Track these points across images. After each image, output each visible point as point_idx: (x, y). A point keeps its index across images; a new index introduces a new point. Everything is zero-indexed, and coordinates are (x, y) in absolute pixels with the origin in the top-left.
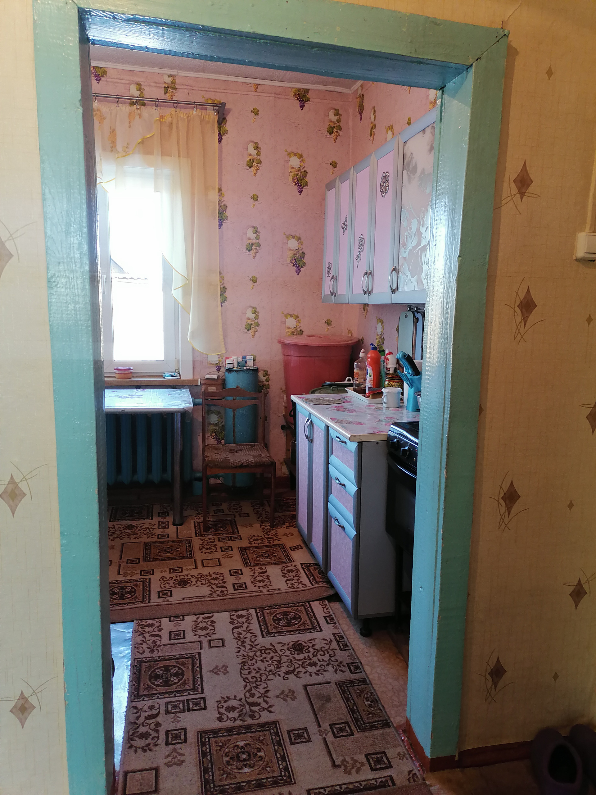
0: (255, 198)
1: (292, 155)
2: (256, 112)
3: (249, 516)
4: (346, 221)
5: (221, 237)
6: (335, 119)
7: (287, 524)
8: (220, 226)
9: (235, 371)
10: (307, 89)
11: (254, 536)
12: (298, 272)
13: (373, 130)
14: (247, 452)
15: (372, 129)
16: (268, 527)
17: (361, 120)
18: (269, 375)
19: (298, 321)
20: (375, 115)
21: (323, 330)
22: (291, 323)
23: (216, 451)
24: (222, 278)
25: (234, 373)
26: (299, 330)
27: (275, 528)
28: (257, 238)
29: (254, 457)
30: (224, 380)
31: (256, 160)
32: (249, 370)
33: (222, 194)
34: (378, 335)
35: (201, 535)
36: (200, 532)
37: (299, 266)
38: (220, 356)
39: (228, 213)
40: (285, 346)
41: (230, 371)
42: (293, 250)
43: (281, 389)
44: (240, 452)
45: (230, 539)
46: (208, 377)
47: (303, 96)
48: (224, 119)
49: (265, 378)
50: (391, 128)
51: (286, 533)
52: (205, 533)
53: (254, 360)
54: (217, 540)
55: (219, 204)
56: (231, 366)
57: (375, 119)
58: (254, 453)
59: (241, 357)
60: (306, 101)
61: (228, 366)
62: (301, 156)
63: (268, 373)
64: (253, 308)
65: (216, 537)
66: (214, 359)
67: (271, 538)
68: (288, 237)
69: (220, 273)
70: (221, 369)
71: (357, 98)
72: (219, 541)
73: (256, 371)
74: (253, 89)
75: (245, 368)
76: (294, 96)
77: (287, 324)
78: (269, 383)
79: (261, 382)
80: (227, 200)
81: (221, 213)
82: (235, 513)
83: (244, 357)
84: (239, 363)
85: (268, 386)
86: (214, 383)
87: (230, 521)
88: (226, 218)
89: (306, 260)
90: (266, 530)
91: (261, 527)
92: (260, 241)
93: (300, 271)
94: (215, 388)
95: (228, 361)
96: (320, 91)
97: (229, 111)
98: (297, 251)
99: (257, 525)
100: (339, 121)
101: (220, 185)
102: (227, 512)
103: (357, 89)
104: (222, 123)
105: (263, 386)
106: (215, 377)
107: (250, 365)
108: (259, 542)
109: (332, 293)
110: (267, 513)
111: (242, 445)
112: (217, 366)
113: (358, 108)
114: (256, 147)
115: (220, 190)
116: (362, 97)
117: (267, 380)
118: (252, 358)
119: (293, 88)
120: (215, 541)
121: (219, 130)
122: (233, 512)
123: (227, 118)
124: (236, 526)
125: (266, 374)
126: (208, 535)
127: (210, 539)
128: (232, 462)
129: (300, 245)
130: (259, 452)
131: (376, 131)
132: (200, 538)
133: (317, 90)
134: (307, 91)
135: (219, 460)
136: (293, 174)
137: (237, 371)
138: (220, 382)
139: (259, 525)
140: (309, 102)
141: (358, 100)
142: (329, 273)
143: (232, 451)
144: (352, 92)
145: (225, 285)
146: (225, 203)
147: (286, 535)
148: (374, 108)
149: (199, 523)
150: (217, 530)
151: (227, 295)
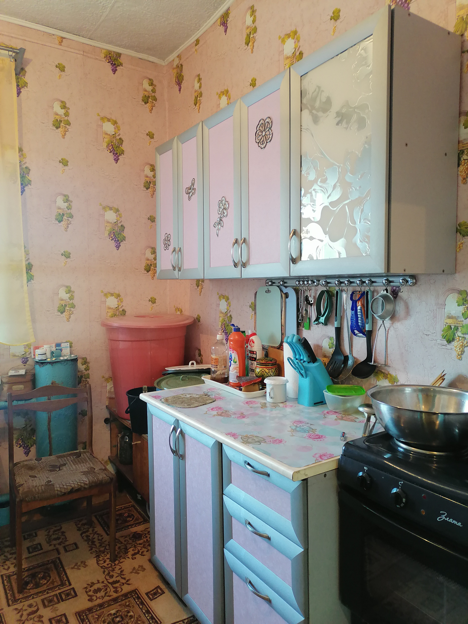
0: (64, 163)
1: (106, 120)
2: (61, 68)
3: (77, 548)
4: (193, 184)
5: (24, 204)
6: (150, 88)
7: (131, 552)
8: (23, 191)
9: (49, 363)
10: (118, 53)
11: (93, 584)
12: (118, 247)
13: (198, 99)
14: (74, 467)
15: (196, 98)
16: (108, 561)
17: (180, 90)
18: (89, 363)
19: (120, 300)
20: (201, 83)
21: (148, 308)
22: (112, 302)
23: (31, 473)
24: (27, 253)
25: (48, 366)
26: (121, 310)
27: (117, 562)
28: (69, 208)
29: (85, 473)
30: (34, 375)
31: (64, 120)
32: (67, 360)
33: (22, 155)
34: (222, 313)
35: (15, 601)
36: (13, 595)
37: (118, 240)
38: (28, 346)
39: (31, 176)
40: (111, 329)
41: (42, 363)
42: (111, 223)
43: (103, 377)
44: (64, 468)
45: (60, 599)
46: (12, 373)
47: (115, 59)
48: (22, 69)
49: (84, 366)
50: (226, 93)
51: (134, 568)
52: (21, 596)
53: (71, 347)
54: (41, 606)
55: (20, 166)
56: (43, 357)
57: (200, 87)
58: (84, 467)
59: (54, 345)
60: (118, 66)
61: (38, 358)
62: (115, 123)
63: (88, 360)
64: (67, 287)
65: (38, 600)
66: (19, 350)
67: (117, 582)
68: (104, 208)
69: (25, 247)
70: (28, 361)
71: (174, 69)
72: (45, 606)
73: (75, 360)
74: (57, 42)
75: (62, 358)
76: (105, 57)
77: (108, 304)
78: (89, 372)
79: (79, 371)
80: (29, 162)
81: (23, 177)
82: (58, 546)
83: (58, 345)
84: (52, 353)
85: (88, 376)
86: (20, 380)
87: (54, 562)
88: (29, 182)
89: (125, 233)
90: (107, 568)
91: (98, 564)
92: (72, 211)
93: (120, 246)
94: (22, 386)
95: (38, 352)
96: (132, 58)
97: (28, 62)
98: (116, 223)
99: (92, 562)
100: (154, 91)
101: (21, 144)
102: (46, 547)
103: (173, 60)
104: (20, 73)
105: (82, 377)
106: (22, 372)
107: (66, 354)
108: (102, 593)
109: (174, 268)
110: (100, 538)
111: (64, 456)
112: (23, 358)
113: (175, 78)
114: (64, 106)
115: (21, 150)
116: (180, 67)
117: (87, 369)
118: (69, 346)
119: (103, 49)
120: (38, 609)
121: (18, 82)
122: (55, 545)
123: (26, 69)
124: (64, 570)
125: (85, 362)
126: (27, 598)
127: (30, 606)
128: (59, 489)
129: (119, 217)
130: (89, 464)
131: (203, 99)
132: (16, 607)
133: (130, 56)
134: (119, 55)
135: (40, 488)
136: (107, 140)
137: (51, 363)
138: (29, 378)
139: (95, 560)
140: (121, 67)
141: (175, 71)
142: (167, 246)
143: (54, 468)
144: (166, 63)
145: (30, 261)
146: (27, 165)
147: (135, 571)
148: (199, 75)
149: (9, 577)
150: (37, 585)
151: (33, 272)
